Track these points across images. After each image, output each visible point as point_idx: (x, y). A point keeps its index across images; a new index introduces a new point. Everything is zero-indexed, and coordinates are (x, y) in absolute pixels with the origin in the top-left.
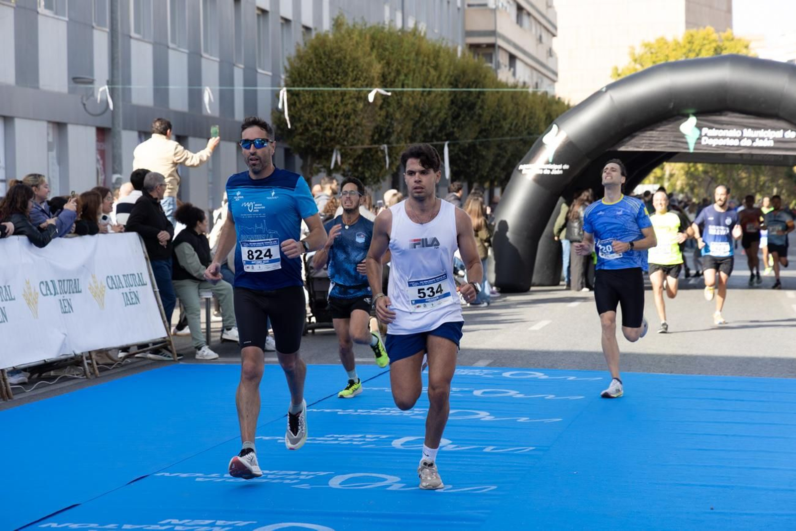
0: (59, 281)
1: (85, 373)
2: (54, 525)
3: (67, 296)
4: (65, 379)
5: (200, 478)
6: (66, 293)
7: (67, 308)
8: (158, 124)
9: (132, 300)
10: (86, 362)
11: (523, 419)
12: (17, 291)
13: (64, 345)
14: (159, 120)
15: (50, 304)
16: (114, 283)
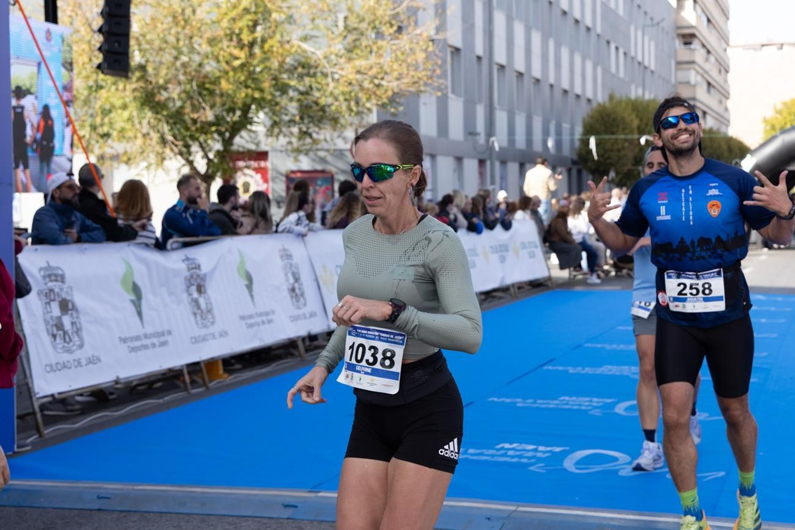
0: (500, 246)
1: (511, 295)
2: (550, 368)
3: (504, 253)
4: (500, 298)
5: (607, 347)
6: (501, 251)
7: (503, 260)
8: (540, 160)
9: (532, 255)
10: (512, 290)
11: (763, 320)
12: (479, 251)
13: (503, 279)
14: (540, 157)
15: (494, 258)
16: (524, 245)
